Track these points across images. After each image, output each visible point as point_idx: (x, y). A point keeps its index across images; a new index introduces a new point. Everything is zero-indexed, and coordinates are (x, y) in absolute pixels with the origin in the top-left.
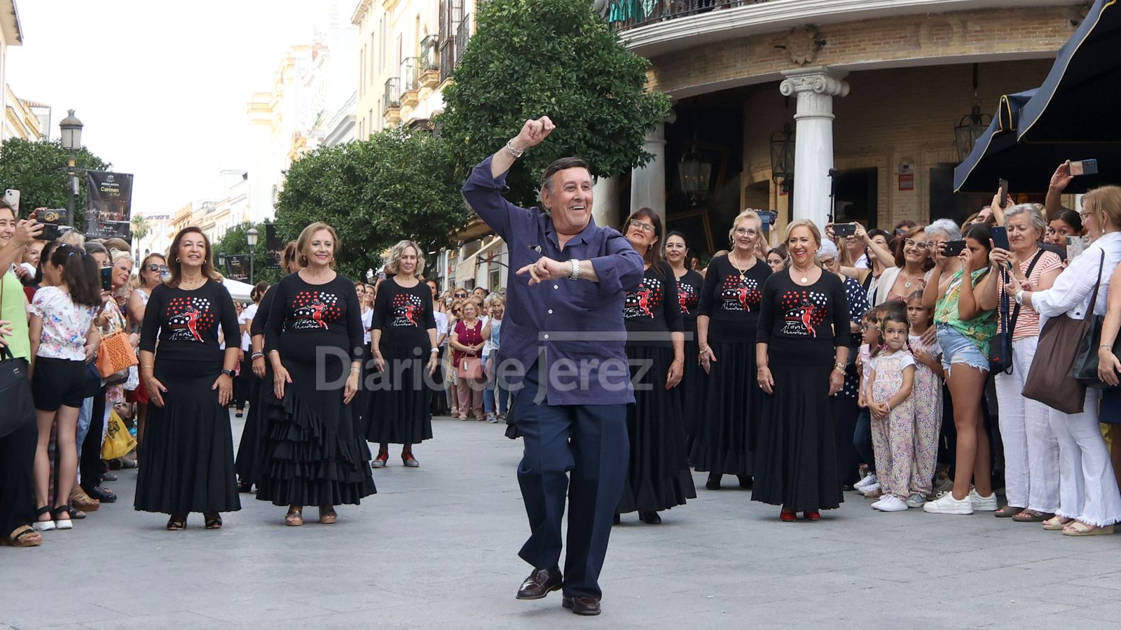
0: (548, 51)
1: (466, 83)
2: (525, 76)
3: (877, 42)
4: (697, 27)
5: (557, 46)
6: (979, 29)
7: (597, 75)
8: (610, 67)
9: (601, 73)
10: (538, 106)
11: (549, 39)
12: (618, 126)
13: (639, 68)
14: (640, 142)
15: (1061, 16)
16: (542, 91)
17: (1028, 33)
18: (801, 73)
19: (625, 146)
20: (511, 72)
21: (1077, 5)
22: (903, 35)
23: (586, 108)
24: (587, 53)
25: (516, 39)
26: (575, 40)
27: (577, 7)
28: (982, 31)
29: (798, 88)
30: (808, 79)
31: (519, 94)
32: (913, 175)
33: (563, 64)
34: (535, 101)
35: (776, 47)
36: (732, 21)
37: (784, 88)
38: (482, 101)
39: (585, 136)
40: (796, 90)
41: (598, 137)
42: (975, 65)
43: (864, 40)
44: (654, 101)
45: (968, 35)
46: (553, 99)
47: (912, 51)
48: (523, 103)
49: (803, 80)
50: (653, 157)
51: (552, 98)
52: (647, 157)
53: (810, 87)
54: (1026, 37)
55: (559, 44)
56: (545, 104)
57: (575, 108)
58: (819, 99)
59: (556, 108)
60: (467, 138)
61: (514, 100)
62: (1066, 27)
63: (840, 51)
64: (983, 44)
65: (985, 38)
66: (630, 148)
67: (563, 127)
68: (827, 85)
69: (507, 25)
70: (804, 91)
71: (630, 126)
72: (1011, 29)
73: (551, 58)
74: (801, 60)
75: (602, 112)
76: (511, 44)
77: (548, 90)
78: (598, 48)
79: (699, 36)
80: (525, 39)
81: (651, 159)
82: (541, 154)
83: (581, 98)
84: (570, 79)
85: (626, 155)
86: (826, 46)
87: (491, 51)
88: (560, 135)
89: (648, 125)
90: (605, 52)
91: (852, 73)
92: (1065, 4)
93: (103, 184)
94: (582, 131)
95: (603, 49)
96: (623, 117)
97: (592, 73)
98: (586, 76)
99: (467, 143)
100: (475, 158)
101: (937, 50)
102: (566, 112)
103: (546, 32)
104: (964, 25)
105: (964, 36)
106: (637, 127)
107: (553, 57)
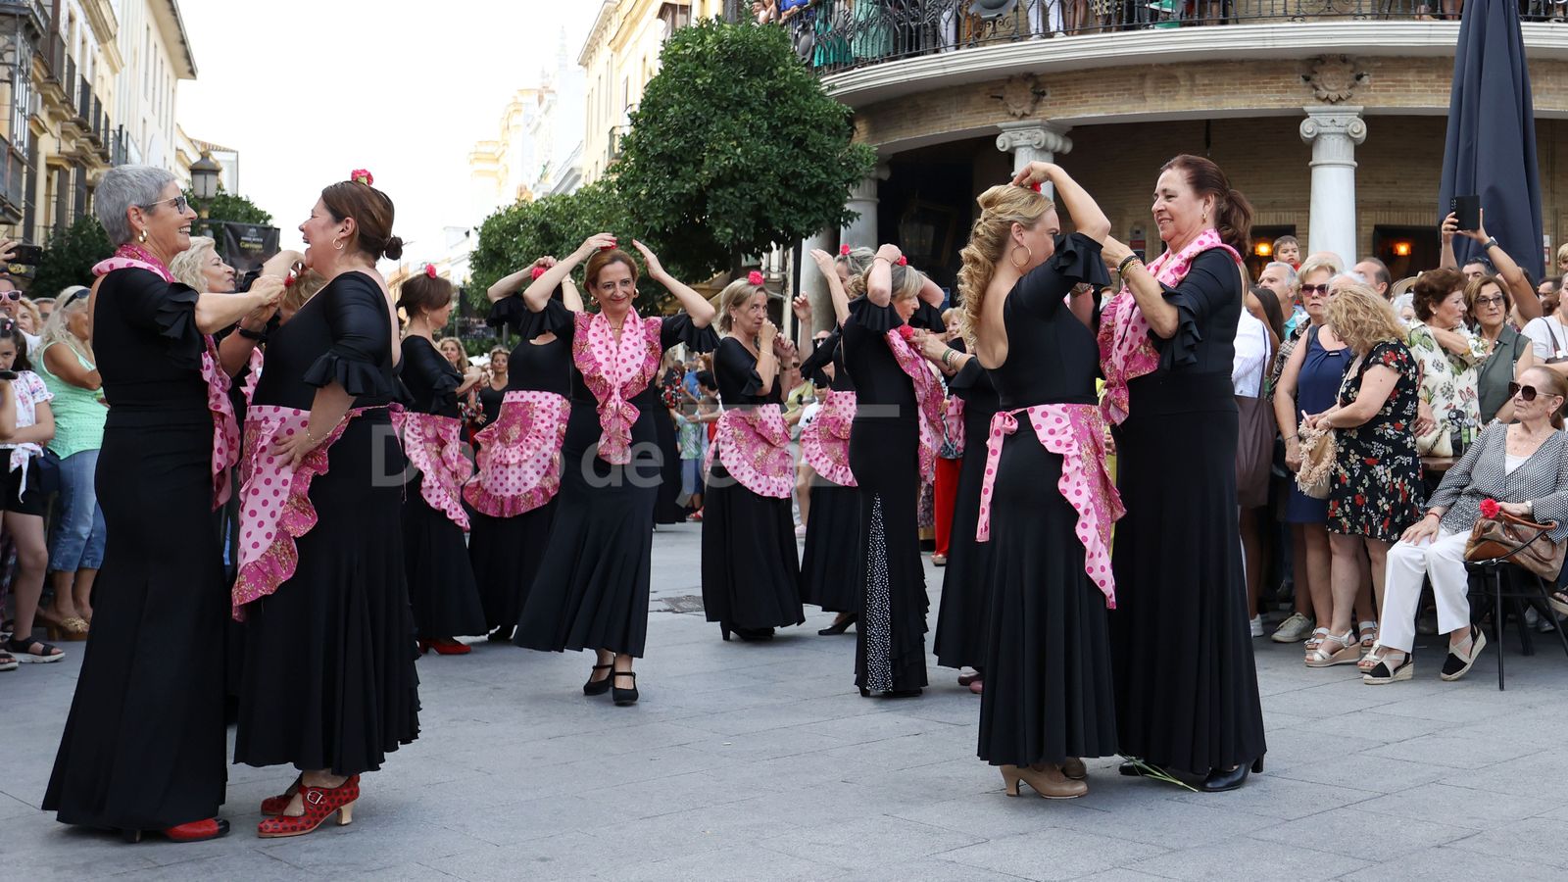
0: (735, 95)
1: (644, 129)
2: (709, 122)
3: (1101, 94)
4: (906, 73)
5: (747, 91)
6: (1207, 82)
7: (792, 124)
8: (807, 115)
9: (797, 121)
10: (722, 157)
11: (737, 81)
12: (815, 181)
13: (838, 116)
14: (840, 198)
15: (1292, 71)
16: (728, 140)
17: (1258, 88)
18: (1019, 127)
19: (824, 204)
20: (692, 118)
21: (1309, 59)
22: (1128, 87)
23: (778, 160)
24: (782, 99)
25: (699, 81)
26: (767, 84)
27: (771, 46)
28: (1211, 85)
29: (1016, 143)
30: (1026, 133)
31: (701, 143)
32: (1144, 241)
33: (752, 111)
34: (718, 151)
35: (992, 97)
36: (944, 67)
37: (1001, 143)
38: (659, 149)
39: (778, 192)
40: (1014, 145)
41: (792, 193)
42: (1208, 121)
43: (1086, 92)
44: (859, 153)
45: (1195, 89)
46: (739, 150)
47: (1136, 105)
48: (705, 154)
49: (1021, 134)
50: (857, 215)
51: (738, 147)
52: (851, 216)
53: (1028, 142)
54: (1257, 93)
55: (750, 87)
56: (729, 155)
57: (765, 157)
58: (1037, 155)
59: (743, 160)
60: (643, 192)
61: (696, 149)
62: (1298, 82)
63: (1060, 104)
64: (1212, 98)
65: (1212, 92)
66: (829, 206)
67: (751, 182)
68: (1046, 141)
69: (690, 65)
70: (1021, 146)
71: (829, 181)
72: (1241, 84)
73: (740, 104)
74: (1019, 112)
75: (797, 165)
76: (695, 86)
77: (734, 139)
78: (793, 92)
79: (909, 83)
80: (709, 81)
81: (855, 219)
82: (726, 212)
83: (772, 149)
84: (759, 128)
85: (825, 214)
86: (1046, 98)
87: (672, 94)
88: (747, 190)
89: (851, 181)
90: (801, 97)
91: (1075, 127)
92: (1298, 58)
93: (243, 238)
94: (773, 187)
95: (800, 95)
96: (820, 171)
97: (787, 121)
98: (779, 125)
99: (642, 198)
100: (652, 215)
101: (1162, 105)
102: (754, 164)
103: (733, 73)
104: (1191, 77)
105: (1192, 90)
106: (837, 183)
107: (742, 102)
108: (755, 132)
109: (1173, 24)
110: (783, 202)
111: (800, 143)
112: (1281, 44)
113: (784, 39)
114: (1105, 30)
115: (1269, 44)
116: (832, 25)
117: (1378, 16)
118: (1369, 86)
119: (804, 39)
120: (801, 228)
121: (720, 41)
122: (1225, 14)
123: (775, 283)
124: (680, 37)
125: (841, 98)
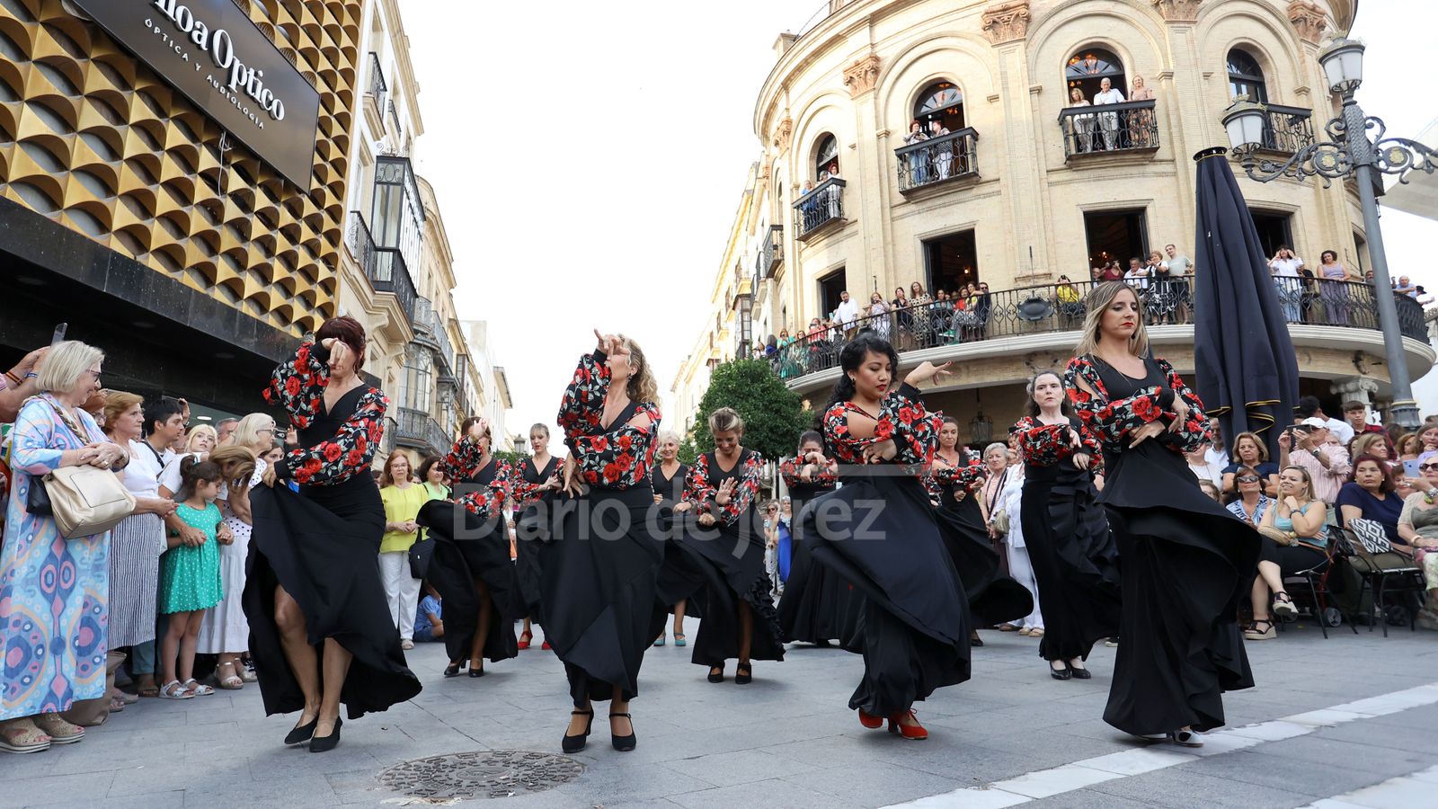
0: (746, 391)
7: (774, 403)
8: (780, 398)
9: (776, 401)
11: (747, 385)
15: (1020, 360)
17: (1002, 370)
21: (1028, 354)
24: (768, 392)
25: (730, 386)
26: (761, 385)
27: (761, 369)
28: (978, 370)
33: (755, 398)
42: (977, 389)
45: (970, 373)
55: (753, 388)
62: (1024, 366)
64: (979, 377)
65: (979, 374)
72: (994, 369)
73: (748, 395)
75: (777, 422)
76: (728, 390)
78: (773, 389)
79: (828, 381)
80: (734, 386)
85: (790, 444)
87: (718, 392)
89: (802, 429)
92: (1021, 354)
95: (776, 390)
96: (787, 424)
97: (771, 402)
98: (767, 404)
103: (745, 381)
104: (968, 368)
105: (968, 373)
106: (796, 430)
107: (750, 394)
108: (756, 407)
109: (956, 343)
110: (771, 440)
111: (777, 411)
112: (1012, 348)
113: (768, 365)
114: (922, 348)
115: (1006, 348)
116: (789, 356)
117: (1063, 329)
118: (1061, 366)
119: (776, 365)
120: (780, 452)
121: (738, 368)
122: (982, 335)
123: (767, 481)
124: (720, 368)
125: (795, 390)
